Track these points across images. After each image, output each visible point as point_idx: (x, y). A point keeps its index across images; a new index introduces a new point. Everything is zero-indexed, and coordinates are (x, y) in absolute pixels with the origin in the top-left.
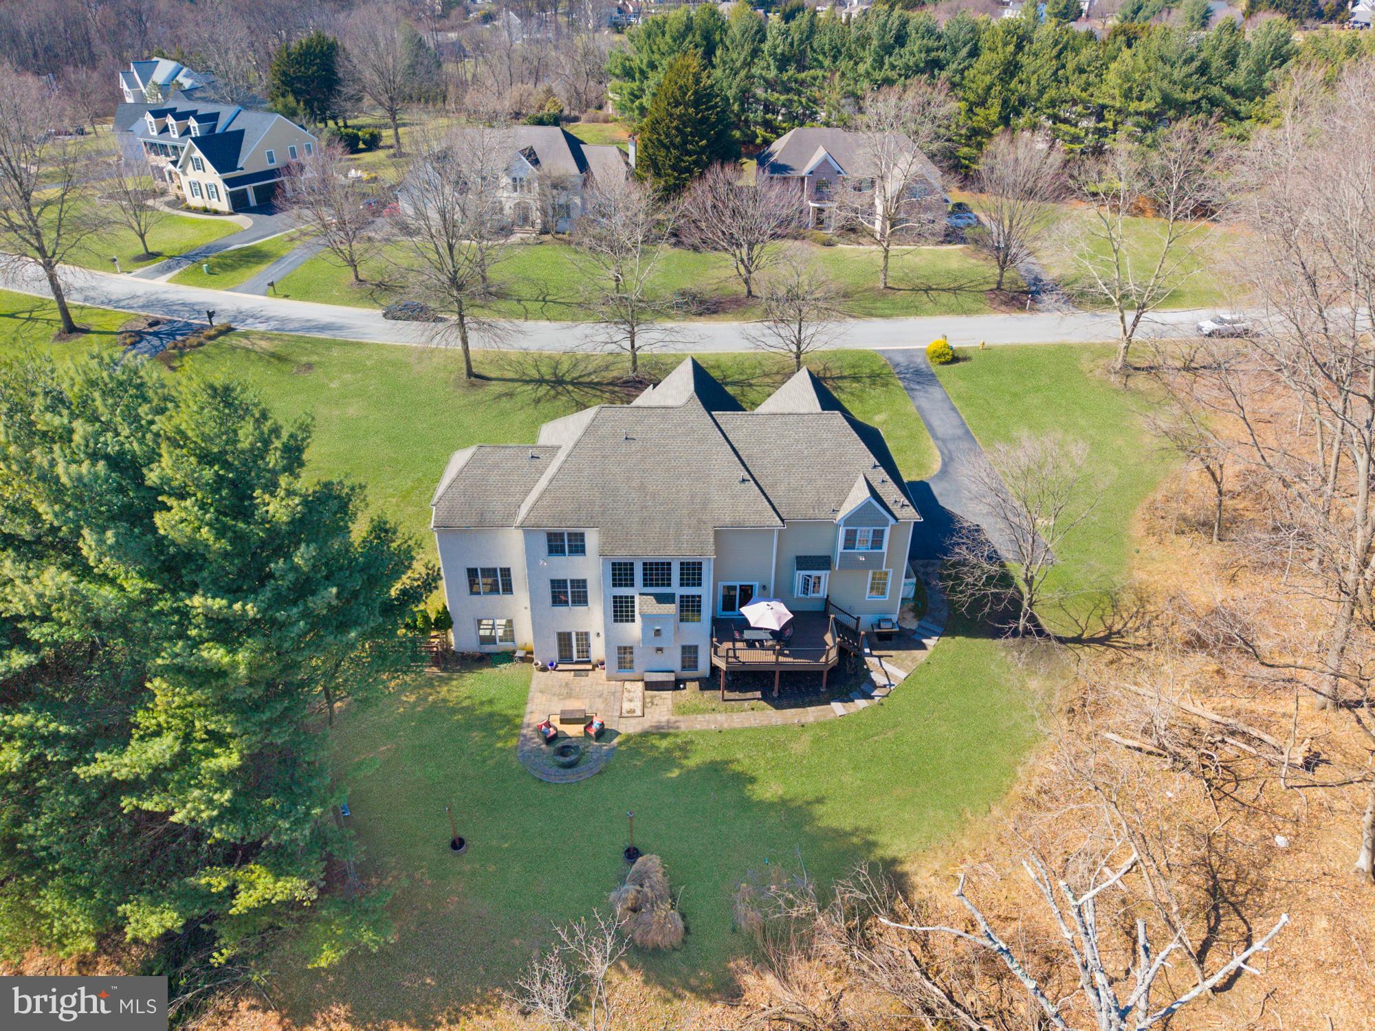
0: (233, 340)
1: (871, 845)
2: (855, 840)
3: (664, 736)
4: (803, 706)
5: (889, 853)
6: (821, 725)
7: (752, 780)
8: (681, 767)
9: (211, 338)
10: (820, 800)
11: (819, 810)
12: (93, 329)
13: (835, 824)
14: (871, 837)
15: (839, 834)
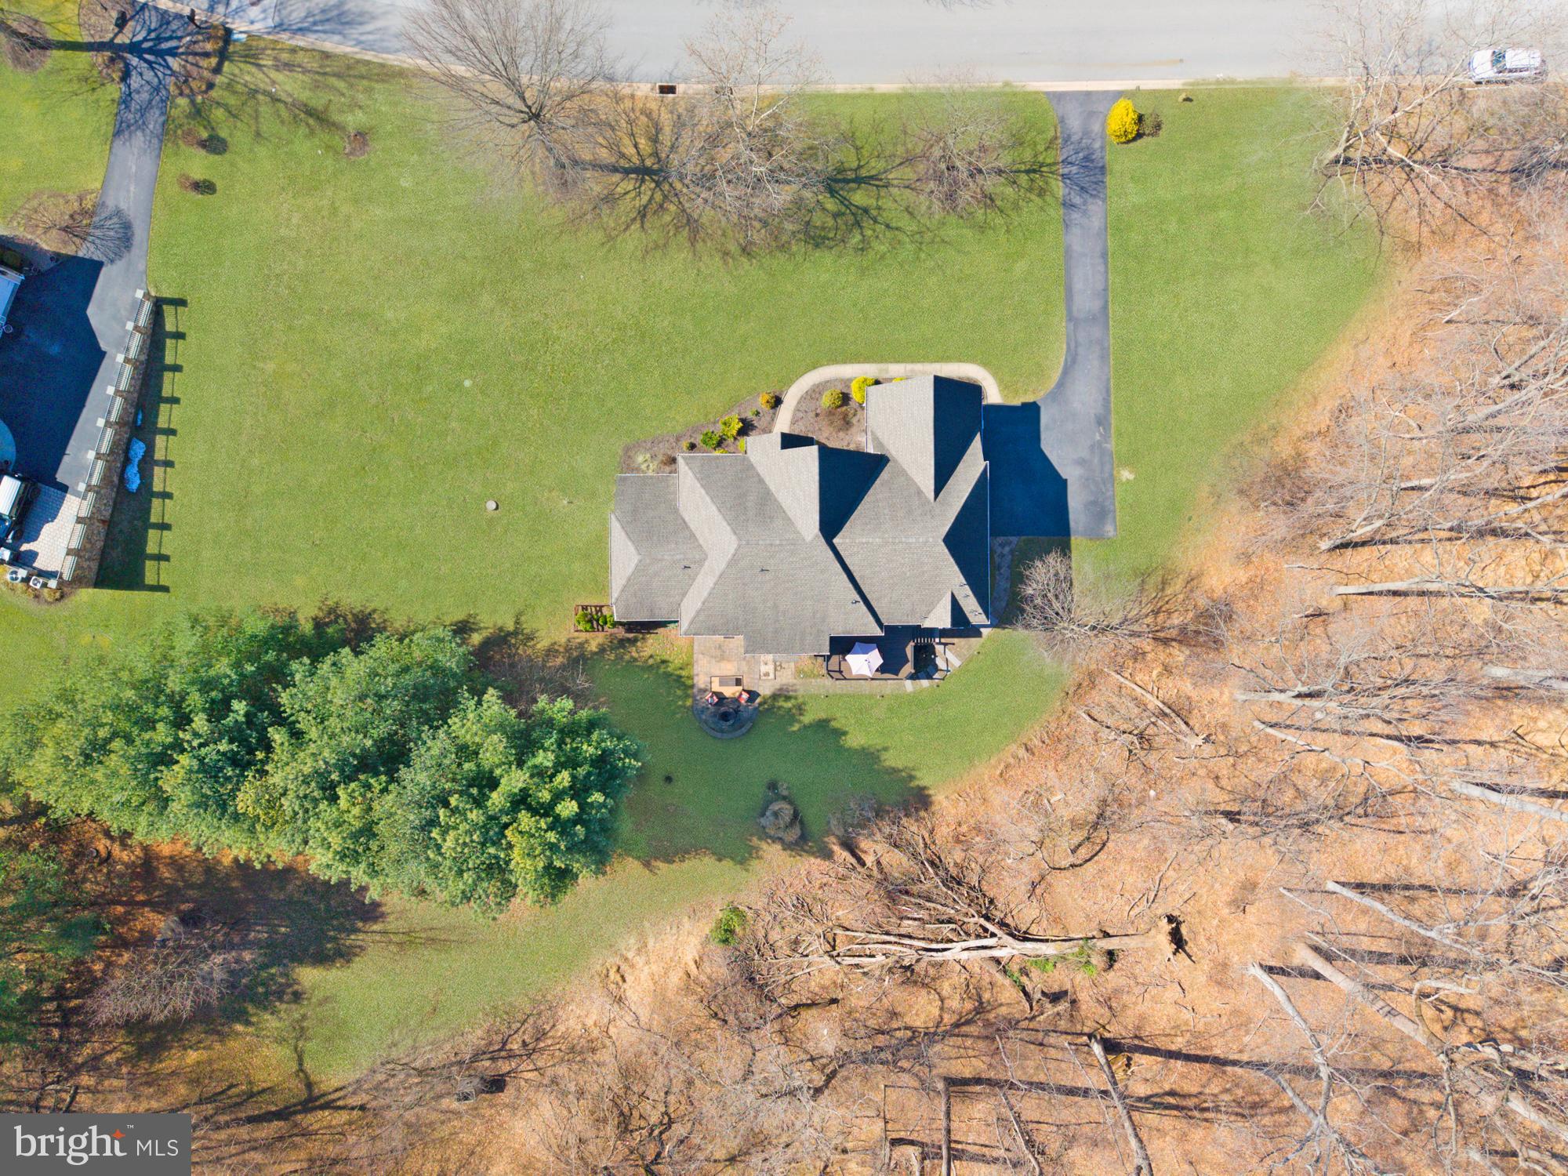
1: (912, 778)
2: (903, 774)
3: (788, 698)
5: (922, 783)
6: (895, 698)
7: (845, 733)
8: (799, 722)
9: (215, 70)
10: (886, 749)
11: (884, 756)
13: (893, 765)
14: (913, 773)
15: (895, 771)
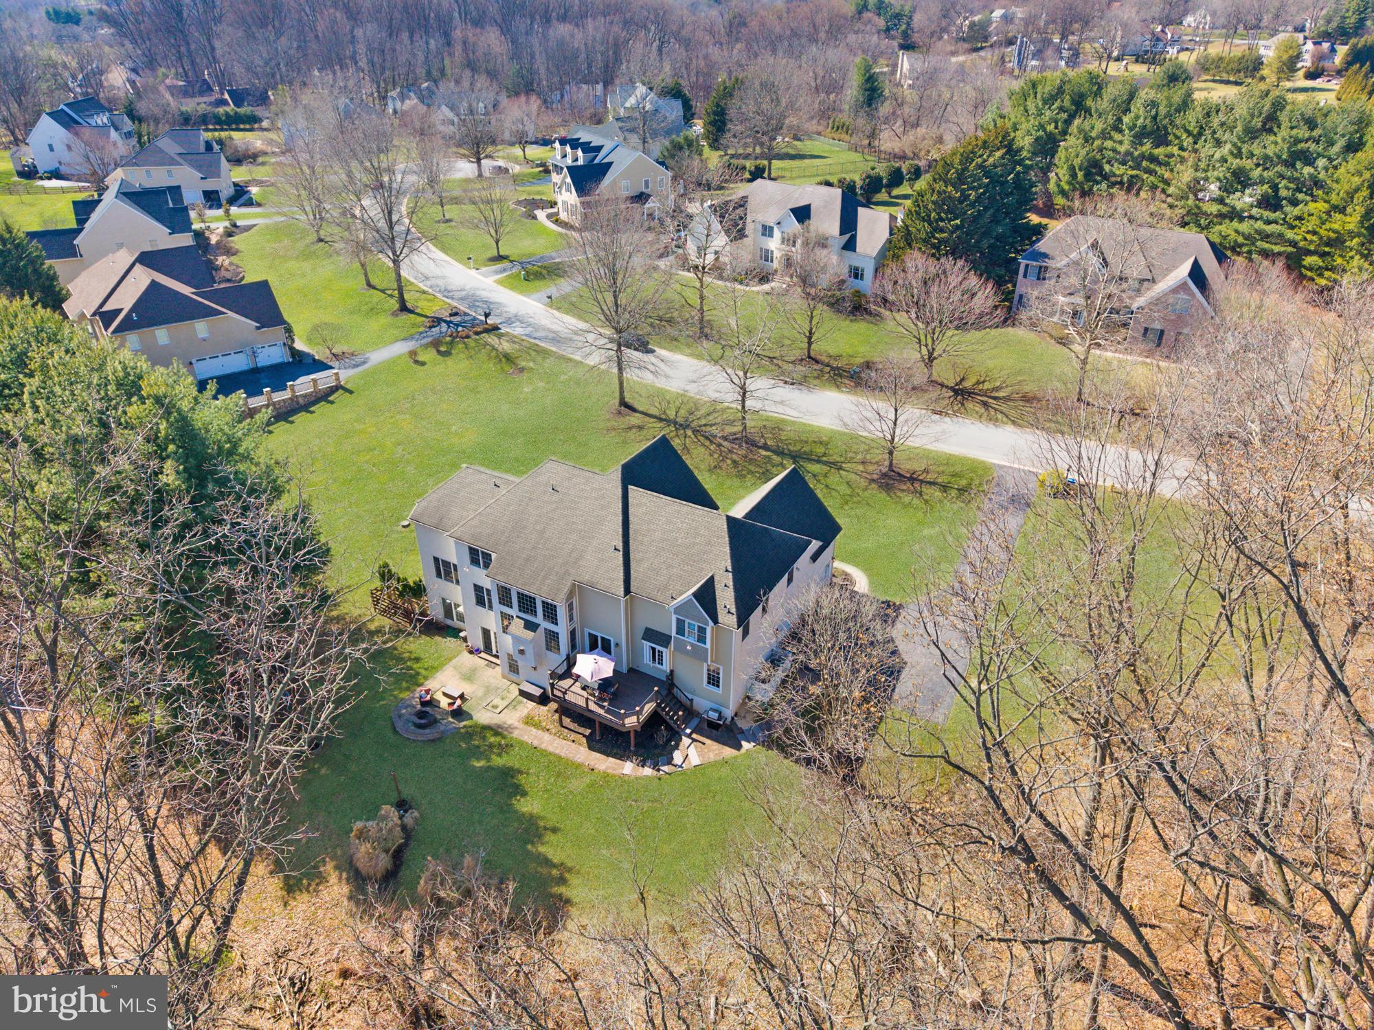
0: (491, 339)
1: (561, 881)
2: (554, 872)
3: (497, 734)
4: (608, 755)
5: (569, 894)
6: (606, 775)
7: (524, 793)
8: (489, 761)
9: (477, 333)
11: (549, 837)
12: (418, 311)
13: (550, 854)
